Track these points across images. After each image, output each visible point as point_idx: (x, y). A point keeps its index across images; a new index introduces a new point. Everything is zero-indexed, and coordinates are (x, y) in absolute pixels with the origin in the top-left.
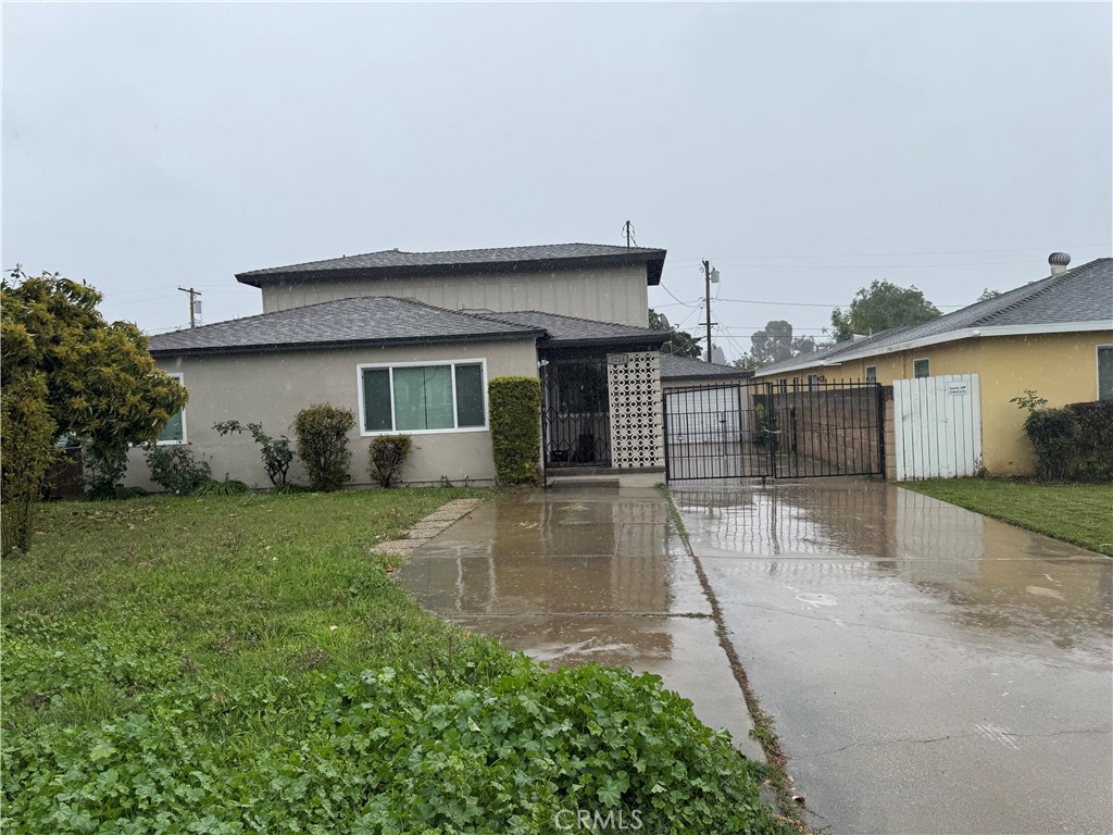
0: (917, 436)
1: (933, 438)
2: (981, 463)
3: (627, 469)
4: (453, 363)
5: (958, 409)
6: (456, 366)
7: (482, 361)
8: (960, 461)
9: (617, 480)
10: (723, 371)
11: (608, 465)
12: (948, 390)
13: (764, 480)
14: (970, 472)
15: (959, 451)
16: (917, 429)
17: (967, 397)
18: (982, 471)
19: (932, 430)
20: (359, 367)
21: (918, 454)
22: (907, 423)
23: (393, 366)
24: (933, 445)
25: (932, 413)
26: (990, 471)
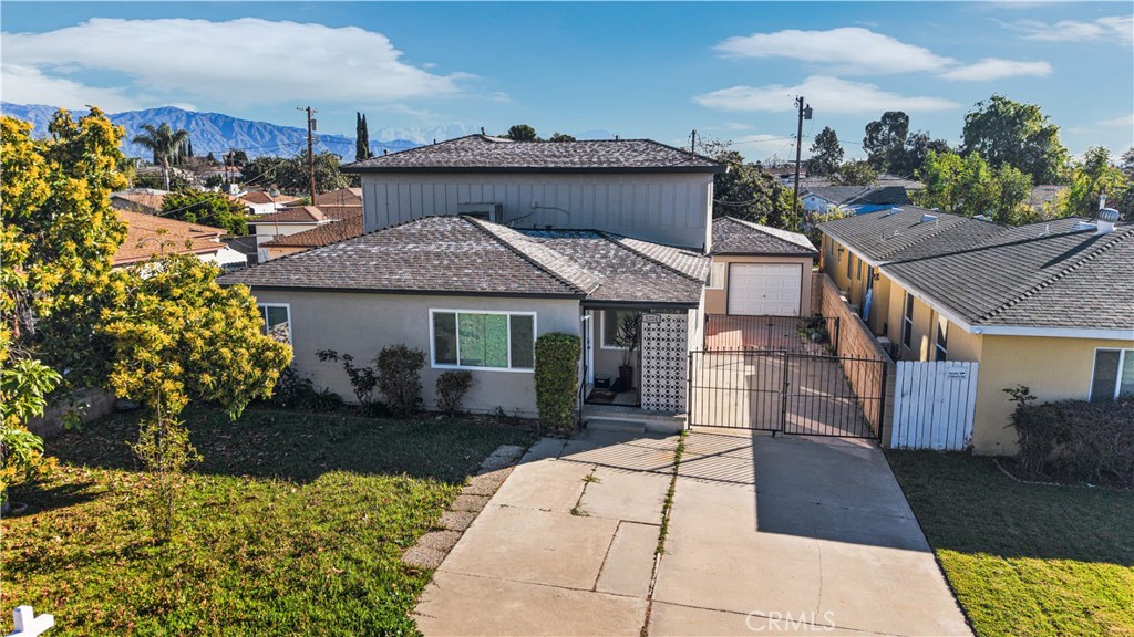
0: (914, 411)
1: (928, 414)
2: (971, 440)
3: (654, 413)
4: (508, 314)
5: (955, 392)
6: (512, 317)
7: (534, 314)
8: (951, 437)
9: (643, 424)
10: (789, 250)
11: (639, 406)
12: (948, 374)
13: (774, 434)
14: (959, 447)
15: (952, 428)
16: (914, 405)
17: (965, 382)
18: (970, 448)
19: (929, 407)
20: (431, 311)
21: (912, 429)
22: (907, 398)
23: (457, 312)
24: (928, 421)
25: (930, 394)
26: (978, 449)
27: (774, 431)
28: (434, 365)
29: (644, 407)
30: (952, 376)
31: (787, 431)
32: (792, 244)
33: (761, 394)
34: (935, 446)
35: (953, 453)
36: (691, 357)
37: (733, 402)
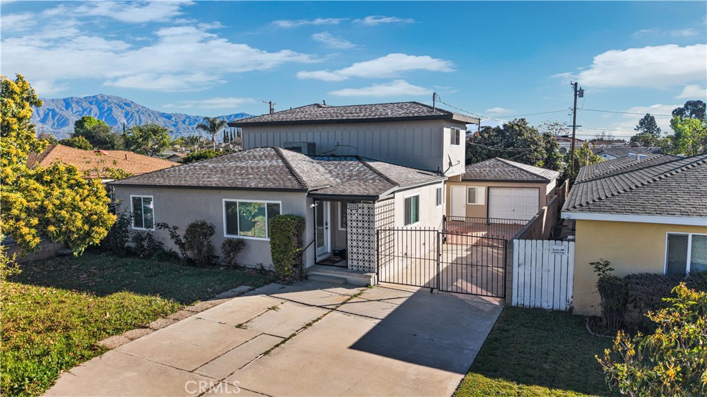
1: (539, 281)
2: (572, 302)
3: (354, 272)
4: (266, 202)
5: (558, 264)
6: (268, 204)
7: (280, 202)
8: (557, 299)
9: (345, 279)
10: (530, 178)
11: (347, 267)
12: (551, 250)
13: (432, 292)
14: (563, 307)
15: (557, 292)
16: (528, 273)
17: (565, 257)
18: (571, 309)
19: (539, 276)
20: (224, 200)
21: (527, 290)
22: (522, 268)
23: (238, 201)
24: (539, 286)
25: (539, 265)
26: (577, 310)
27: (432, 289)
28: (226, 235)
29: (350, 268)
30: (555, 252)
31: (441, 289)
32: (533, 174)
33: (422, 260)
34: (545, 306)
35: (559, 312)
36: (378, 234)
37: (405, 266)
